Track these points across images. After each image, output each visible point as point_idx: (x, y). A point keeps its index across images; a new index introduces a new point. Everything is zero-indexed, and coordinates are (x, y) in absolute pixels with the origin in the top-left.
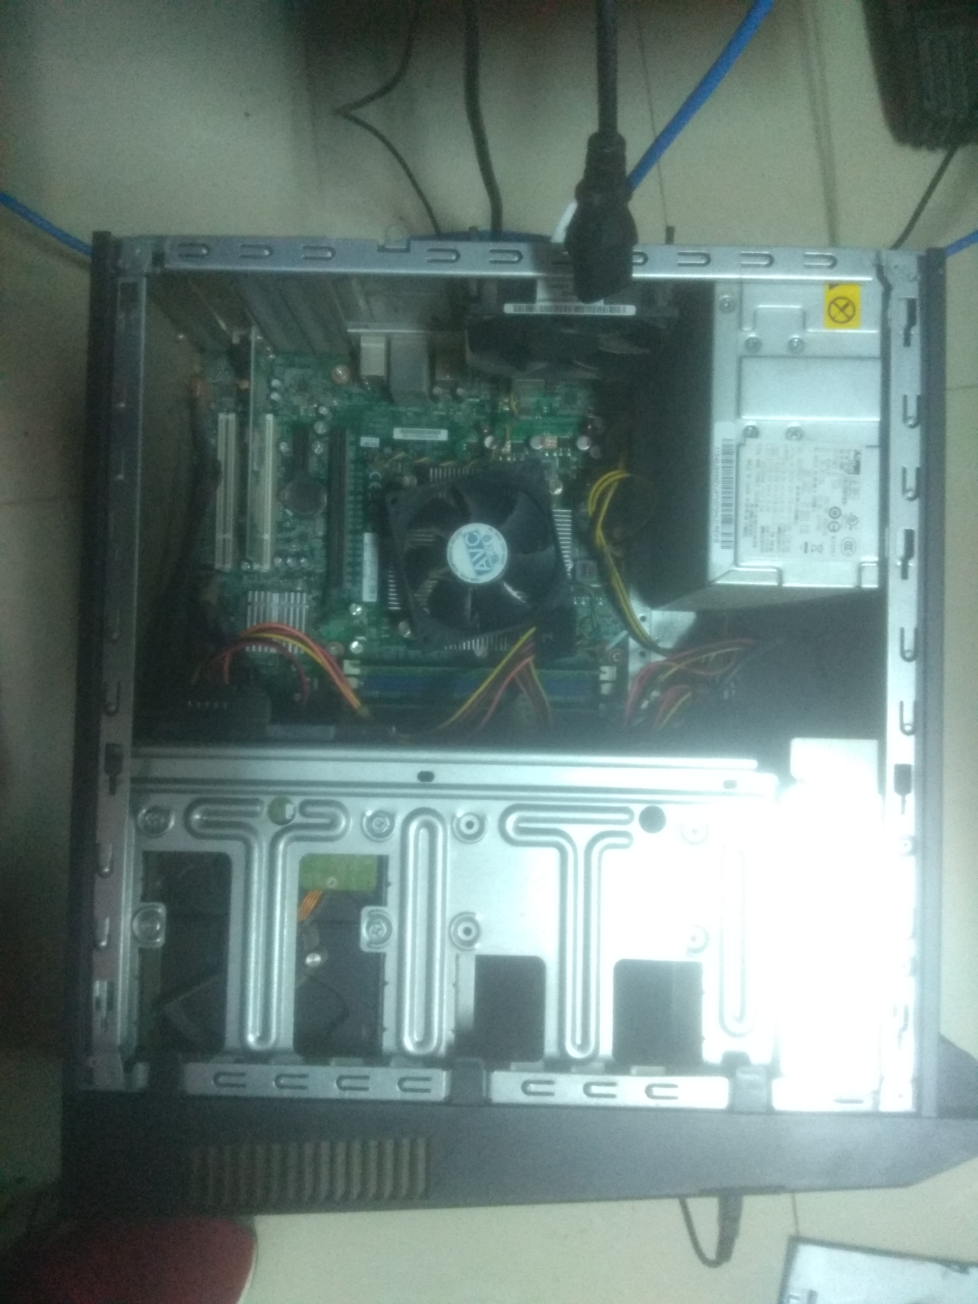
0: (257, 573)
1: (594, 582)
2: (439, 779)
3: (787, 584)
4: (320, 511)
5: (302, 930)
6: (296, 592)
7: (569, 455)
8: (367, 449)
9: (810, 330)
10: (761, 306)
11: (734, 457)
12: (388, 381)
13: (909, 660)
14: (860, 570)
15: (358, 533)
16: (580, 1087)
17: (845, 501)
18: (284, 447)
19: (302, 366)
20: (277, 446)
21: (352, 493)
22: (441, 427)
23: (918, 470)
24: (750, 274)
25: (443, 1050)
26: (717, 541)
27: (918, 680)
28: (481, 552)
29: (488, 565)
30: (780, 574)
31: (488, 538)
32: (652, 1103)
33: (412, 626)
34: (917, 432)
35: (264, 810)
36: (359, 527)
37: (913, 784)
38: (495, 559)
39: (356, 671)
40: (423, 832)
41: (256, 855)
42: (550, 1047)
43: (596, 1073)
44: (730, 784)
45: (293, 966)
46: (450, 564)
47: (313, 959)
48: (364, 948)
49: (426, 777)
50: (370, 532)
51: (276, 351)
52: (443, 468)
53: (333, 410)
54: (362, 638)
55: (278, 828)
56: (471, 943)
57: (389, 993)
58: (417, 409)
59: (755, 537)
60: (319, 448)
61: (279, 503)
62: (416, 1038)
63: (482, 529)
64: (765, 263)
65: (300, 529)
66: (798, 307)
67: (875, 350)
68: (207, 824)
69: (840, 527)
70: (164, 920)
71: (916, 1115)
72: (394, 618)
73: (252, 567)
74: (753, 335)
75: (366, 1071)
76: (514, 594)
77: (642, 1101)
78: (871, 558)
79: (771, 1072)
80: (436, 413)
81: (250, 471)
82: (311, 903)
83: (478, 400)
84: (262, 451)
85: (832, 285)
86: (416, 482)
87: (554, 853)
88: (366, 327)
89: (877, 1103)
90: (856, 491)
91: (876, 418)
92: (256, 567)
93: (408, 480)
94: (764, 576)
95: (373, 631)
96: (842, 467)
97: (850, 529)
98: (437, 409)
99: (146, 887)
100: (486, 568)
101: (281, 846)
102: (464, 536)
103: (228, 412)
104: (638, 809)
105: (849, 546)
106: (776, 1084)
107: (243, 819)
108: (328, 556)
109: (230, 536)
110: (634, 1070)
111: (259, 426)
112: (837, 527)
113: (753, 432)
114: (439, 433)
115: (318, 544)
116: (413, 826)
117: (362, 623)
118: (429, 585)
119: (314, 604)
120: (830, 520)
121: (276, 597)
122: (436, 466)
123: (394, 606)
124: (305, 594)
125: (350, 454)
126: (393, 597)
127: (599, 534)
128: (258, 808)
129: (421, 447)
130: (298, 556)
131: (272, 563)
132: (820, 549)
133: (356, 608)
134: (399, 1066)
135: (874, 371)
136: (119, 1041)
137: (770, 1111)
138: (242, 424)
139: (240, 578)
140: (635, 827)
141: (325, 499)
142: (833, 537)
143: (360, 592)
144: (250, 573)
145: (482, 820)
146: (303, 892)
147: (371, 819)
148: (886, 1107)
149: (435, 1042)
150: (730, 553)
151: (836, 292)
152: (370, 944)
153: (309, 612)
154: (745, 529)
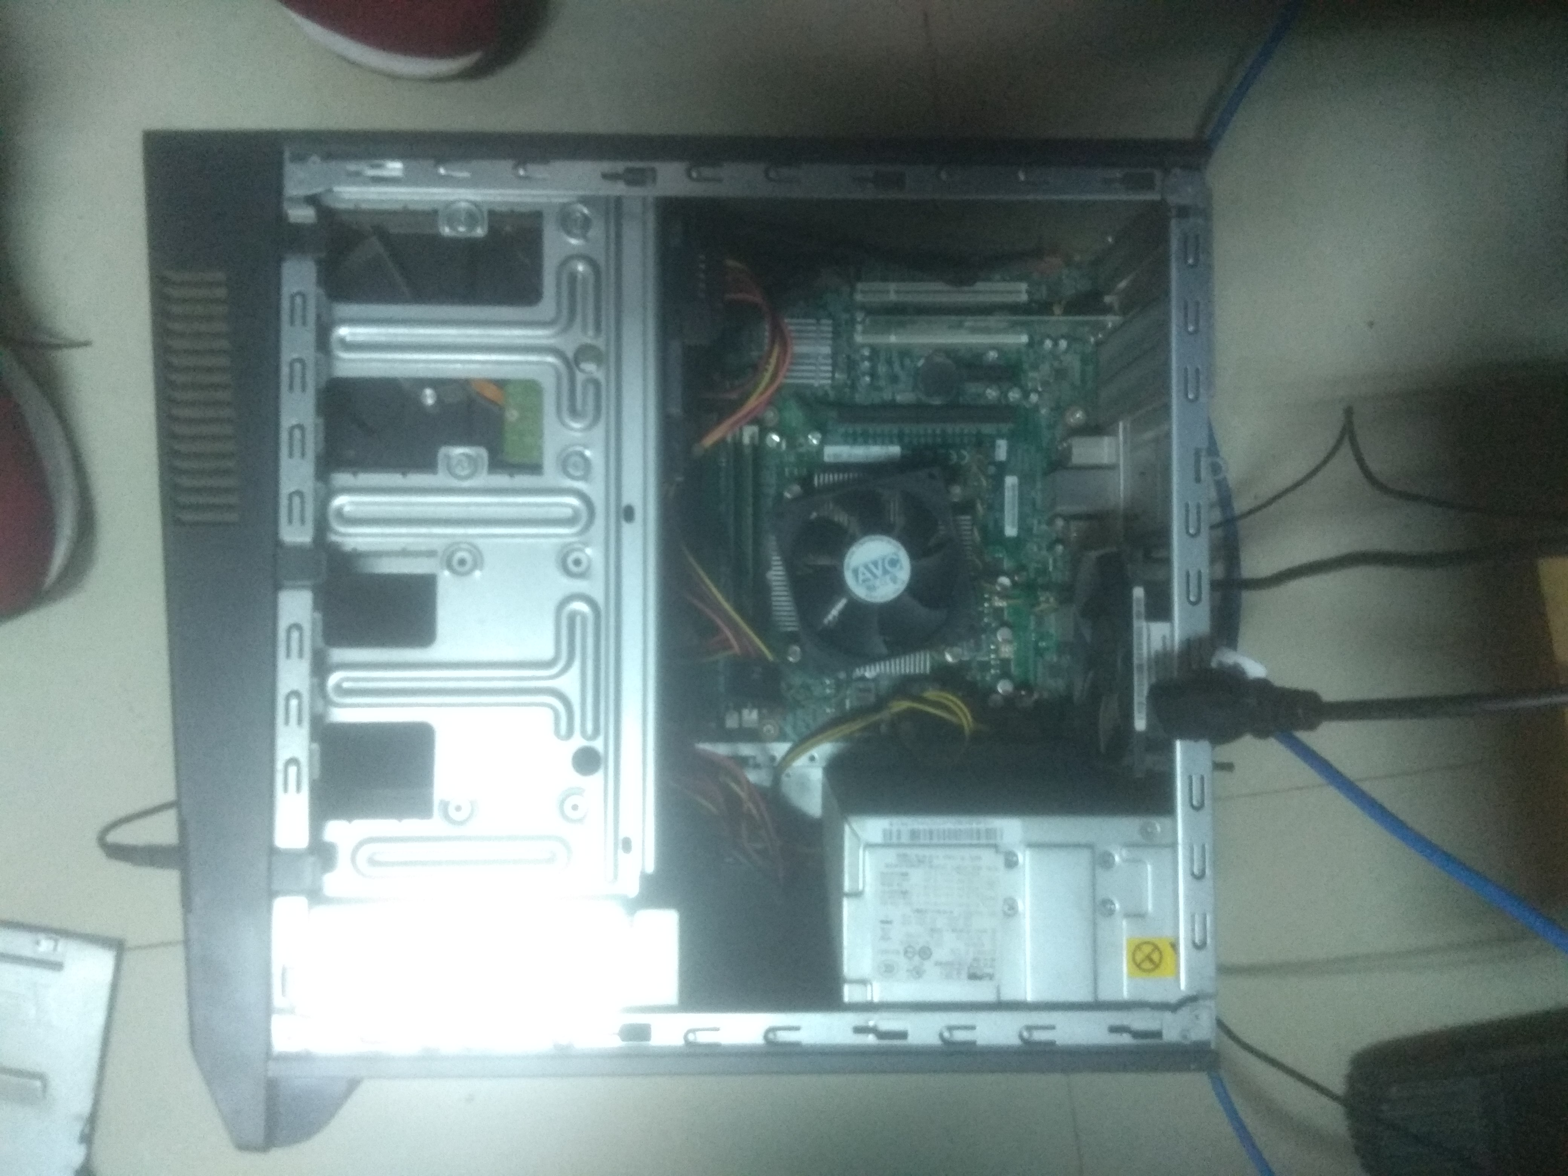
0: (853, 330)
1: (851, 702)
2: (626, 528)
3: (846, 903)
4: (924, 398)
5: (462, 384)
6: (833, 372)
7: (993, 671)
8: (993, 446)
9: (1124, 923)
10: (1149, 868)
11: (983, 841)
12: (1066, 468)
13: (766, 1037)
14: (863, 982)
15: (900, 438)
16: (295, 687)
17: (938, 964)
18: (993, 355)
19: (1083, 373)
20: (993, 347)
21: (944, 432)
22: (1020, 528)
23: (973, 1043)
24: (1184, 854)
25: (334, 538)
26: (891, 824)
27: (744, 1047)
28: (879, 572)
29: (864, 581)
30: (857, 894)
31: (894, 580)
32: (280, 765)
33: (796, 499)
34: (1015, 1041)
35: (588, 339)
36: (906, 440)
37: (631, 1043)
38: (872, 588)
39: (746, 440)
40: (569, 512)
41: (540, 332)
42: (339, 654)
43: (312, 708)
44: (627, 845)
45: (421, 374)
46: (866, 538)
47: (429, 397)
48: (443, 451)
49: (628, 514)
50: (901, 452)
51: (1098, 344)
52: (972, 530)
53: (1036, 408)
54: (784, 446)
55: (570, 355)
56: (450, 566)
57: (394, 479)
58: (1039, 502)
59: (896, 866)
60: (992, 393)
61: (931, 351)
62: (347, 509)
63: (904, 573)
64: (1196, 871)
65: (902, 375)
66: (1150, 907)
67: (1106, 995)
68: (573, 277)
69: (910, 959)
70: (469, 235)
71: (268, 1054)
72: (806, 482)
73: (860, 323)
74: (1117, 858)
75: (311, 454)
76: (834, 612)
77: (283, 754)
78: (876, 993)
79: (315, 895)
80: (1035, 522)
81: (963, 318)
82: (490, 392)
83: (1051, 569)
84: (987, 331)
85: (1175, 946)
86: (956, 500)
87: (548, 653)
88: (1125, 442)
89: (281, 1011)
90: (948, 977)
91: (1030, 998)
92: (859, 328)
93: (957, 491)
94: (855, 879)
95: (792, 459)
96: (976, 960)
97: (908, 971)
98: (1039, 523)
99: (502, 215)
100: (861, 577)
101: (550, 359)
102: (895, 554)
103: (1029, 292)
104: (598, 744)
105: (888, 970)
106: (299, 902)
107: (579, 319)
108: (874, 407)
109: (893, 297)
110: (316, 746)
111: (1013, 327)
112: (910, 955)
113: (1011, 863)
114: (1013, 526)
115: (887, 396)
116: (574, 501)
117: (801, 445)
118: (842, 518)
119: (820, 393)
120: (918, 948)
121: (826, 350)
122: (974, 522)
123: (818, 480)
124: (829, 382)
125: (988, 429)
126: (829, 477)
127: (902, 705)
128: (591, 333)
129: (996, 506)
130: (873, 374)
131: (863, 346)
132: (885, 937)
133: (816, 439)
134: (316, 491)
135: (1082, 995)
136: (337, 189)
137: (272, 894)
138: (1014, 309)
139: (847, 310)
140: (578, 742)
141: (937, 401)
142: (898, 952)
143: (836, 443)
144: (852, 322)
145: (582, 576)
146: (501, 384)
147: (582, 455)
148: (277, 1024)
149: (342, 529)
150: (878, 838)
151: (1168, 951)
152: (448, 457)
153: (810, 387)
154: (905, 855)
